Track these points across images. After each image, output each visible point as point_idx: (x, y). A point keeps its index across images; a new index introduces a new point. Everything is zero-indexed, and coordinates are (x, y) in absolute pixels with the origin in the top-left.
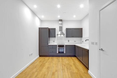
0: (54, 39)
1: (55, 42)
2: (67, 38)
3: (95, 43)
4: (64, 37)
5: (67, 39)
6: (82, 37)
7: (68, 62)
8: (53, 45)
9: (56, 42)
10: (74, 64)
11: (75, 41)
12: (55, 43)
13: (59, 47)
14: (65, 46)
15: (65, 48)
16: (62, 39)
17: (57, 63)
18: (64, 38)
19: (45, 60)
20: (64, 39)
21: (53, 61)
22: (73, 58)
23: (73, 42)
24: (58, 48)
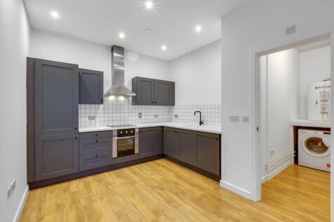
0: (93, 111)
1: (97, 119)
2: (137, 106)
3: (241, 119)
4: (127, 103)
5: (137, 111)
6: (174, 105)
7: (161, 177)
8: (97, 133)
9: (102, 119)
10: (179, 177)
11: (156, 116)
12: (98, 123)
13: (119, 135)
14: (137, 130)
15: (137, 137)
16: (123, 111)
17: (133, 189)
18: (126, 107)
19: (74, 193)
20: (126, 111)
21: (110, 187)
22: (158, 161)
23: (153, 117)
24: (116, 138)
